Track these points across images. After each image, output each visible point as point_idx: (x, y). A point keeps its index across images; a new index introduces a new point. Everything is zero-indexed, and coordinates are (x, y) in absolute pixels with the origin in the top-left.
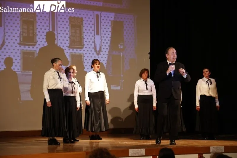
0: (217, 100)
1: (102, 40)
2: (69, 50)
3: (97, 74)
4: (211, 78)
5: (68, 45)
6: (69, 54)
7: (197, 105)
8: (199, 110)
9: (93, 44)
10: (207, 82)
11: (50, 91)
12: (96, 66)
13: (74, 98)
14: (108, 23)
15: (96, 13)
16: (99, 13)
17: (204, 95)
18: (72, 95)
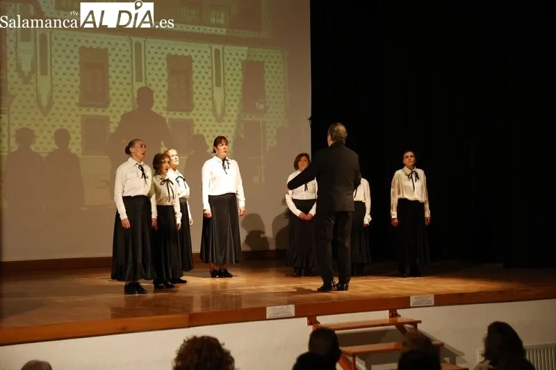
0: (427, 206)
2: (168, 114)
3: (223, 163)
4: (417, 168)
5: (166, 105)
7: (393, 217)
8: (396, 225)
9: (210, 103)
10: (410, 177)
11: (126, 199)
12: (221, 148)
14: (237, 65)
15: (214, 47)
16: (220, 47)
17: (406, 200)
18: (168, 204)
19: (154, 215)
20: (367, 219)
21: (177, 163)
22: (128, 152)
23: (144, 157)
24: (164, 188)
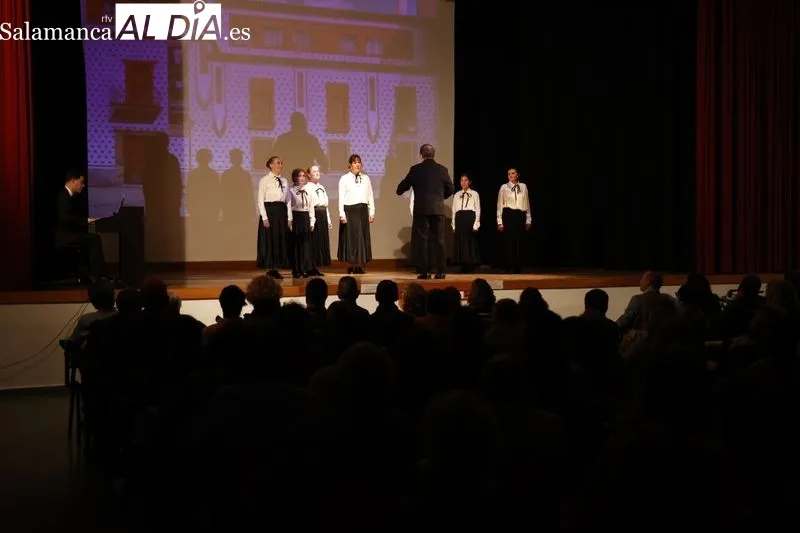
0: (529, 215)
1: (379, 118)
2: (326, 136)
3: (356, 177)
4: (519, 182)
5: (324, 128)
6: (325, 143)
7: (499, 223)
8: (501, 230)
9: (365, 126)
10: (513, 189)
11: (267, 205)
12: (355, 165)
13: (307, 213)
14: (391, 91)
15: (370, 75)
16: (374, 75)
17: (509, 209)
18: (304, 210)
19: (290, 218)
20: (476, 226)
21: (318, 177)
22: (268, 166)
23: (281, 172)
24: (299, 198)
